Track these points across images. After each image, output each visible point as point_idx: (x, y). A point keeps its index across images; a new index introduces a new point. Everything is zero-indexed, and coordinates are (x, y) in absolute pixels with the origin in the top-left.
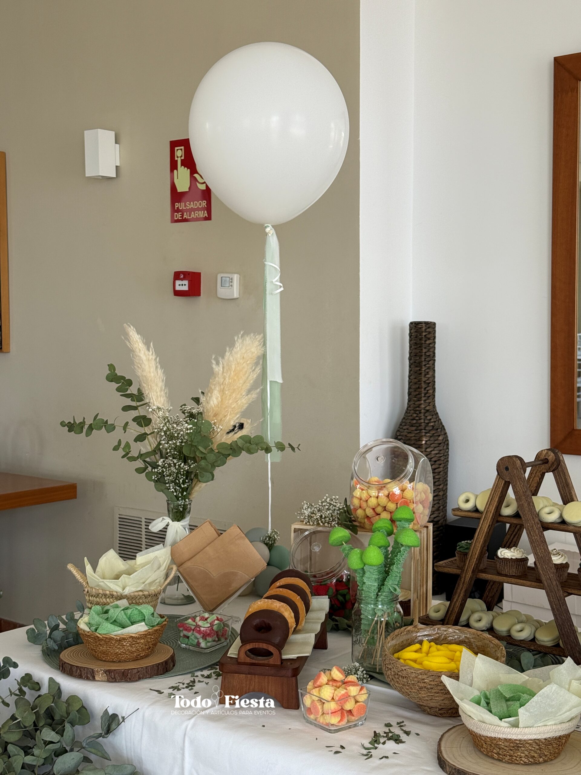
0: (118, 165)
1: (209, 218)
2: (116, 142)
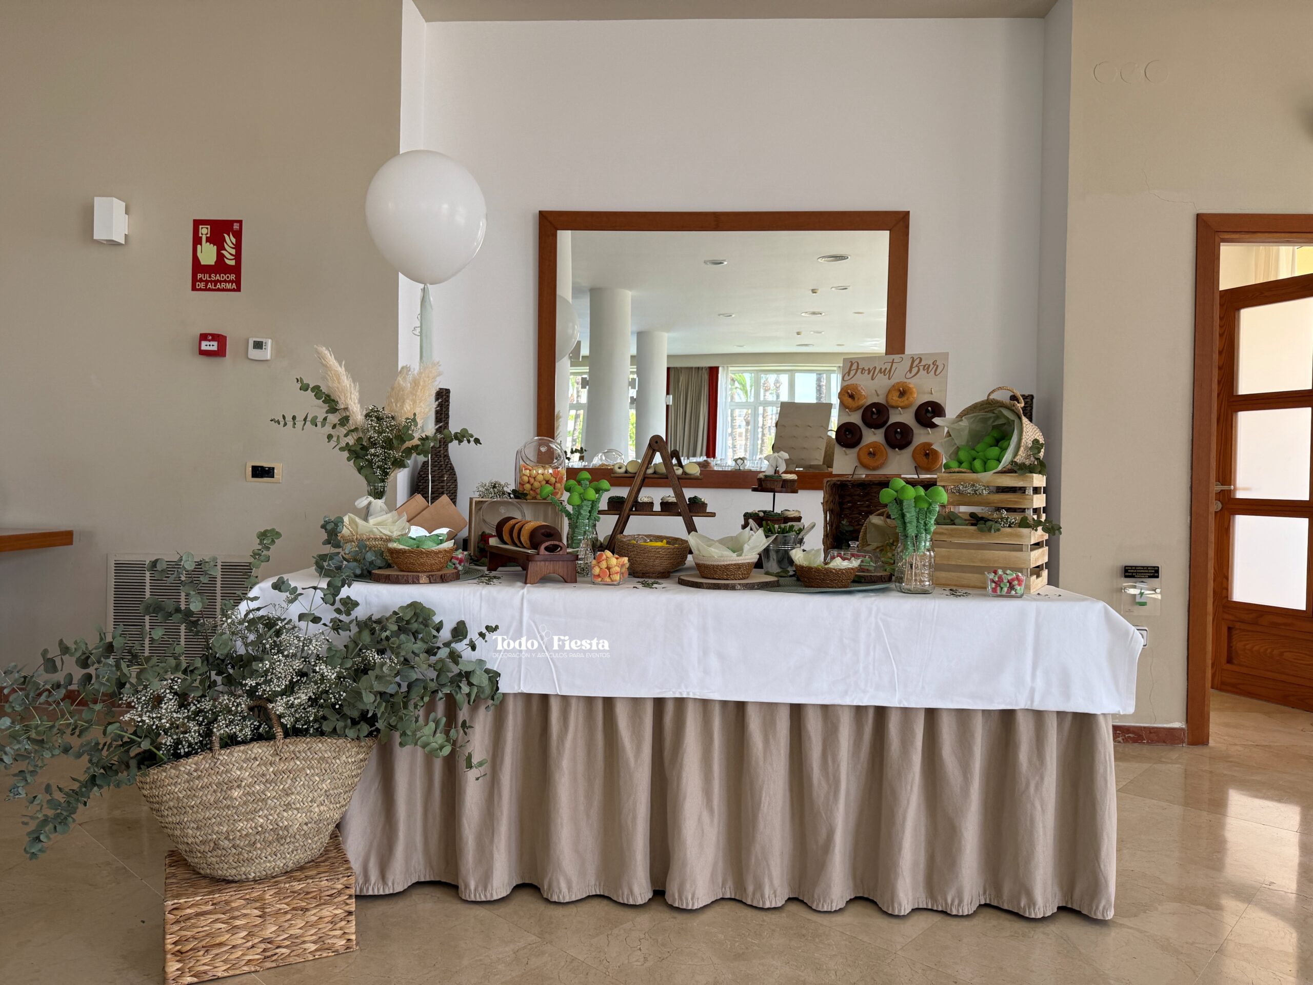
0: (127, 233)
1: (238, 289)
2: (127, 213)
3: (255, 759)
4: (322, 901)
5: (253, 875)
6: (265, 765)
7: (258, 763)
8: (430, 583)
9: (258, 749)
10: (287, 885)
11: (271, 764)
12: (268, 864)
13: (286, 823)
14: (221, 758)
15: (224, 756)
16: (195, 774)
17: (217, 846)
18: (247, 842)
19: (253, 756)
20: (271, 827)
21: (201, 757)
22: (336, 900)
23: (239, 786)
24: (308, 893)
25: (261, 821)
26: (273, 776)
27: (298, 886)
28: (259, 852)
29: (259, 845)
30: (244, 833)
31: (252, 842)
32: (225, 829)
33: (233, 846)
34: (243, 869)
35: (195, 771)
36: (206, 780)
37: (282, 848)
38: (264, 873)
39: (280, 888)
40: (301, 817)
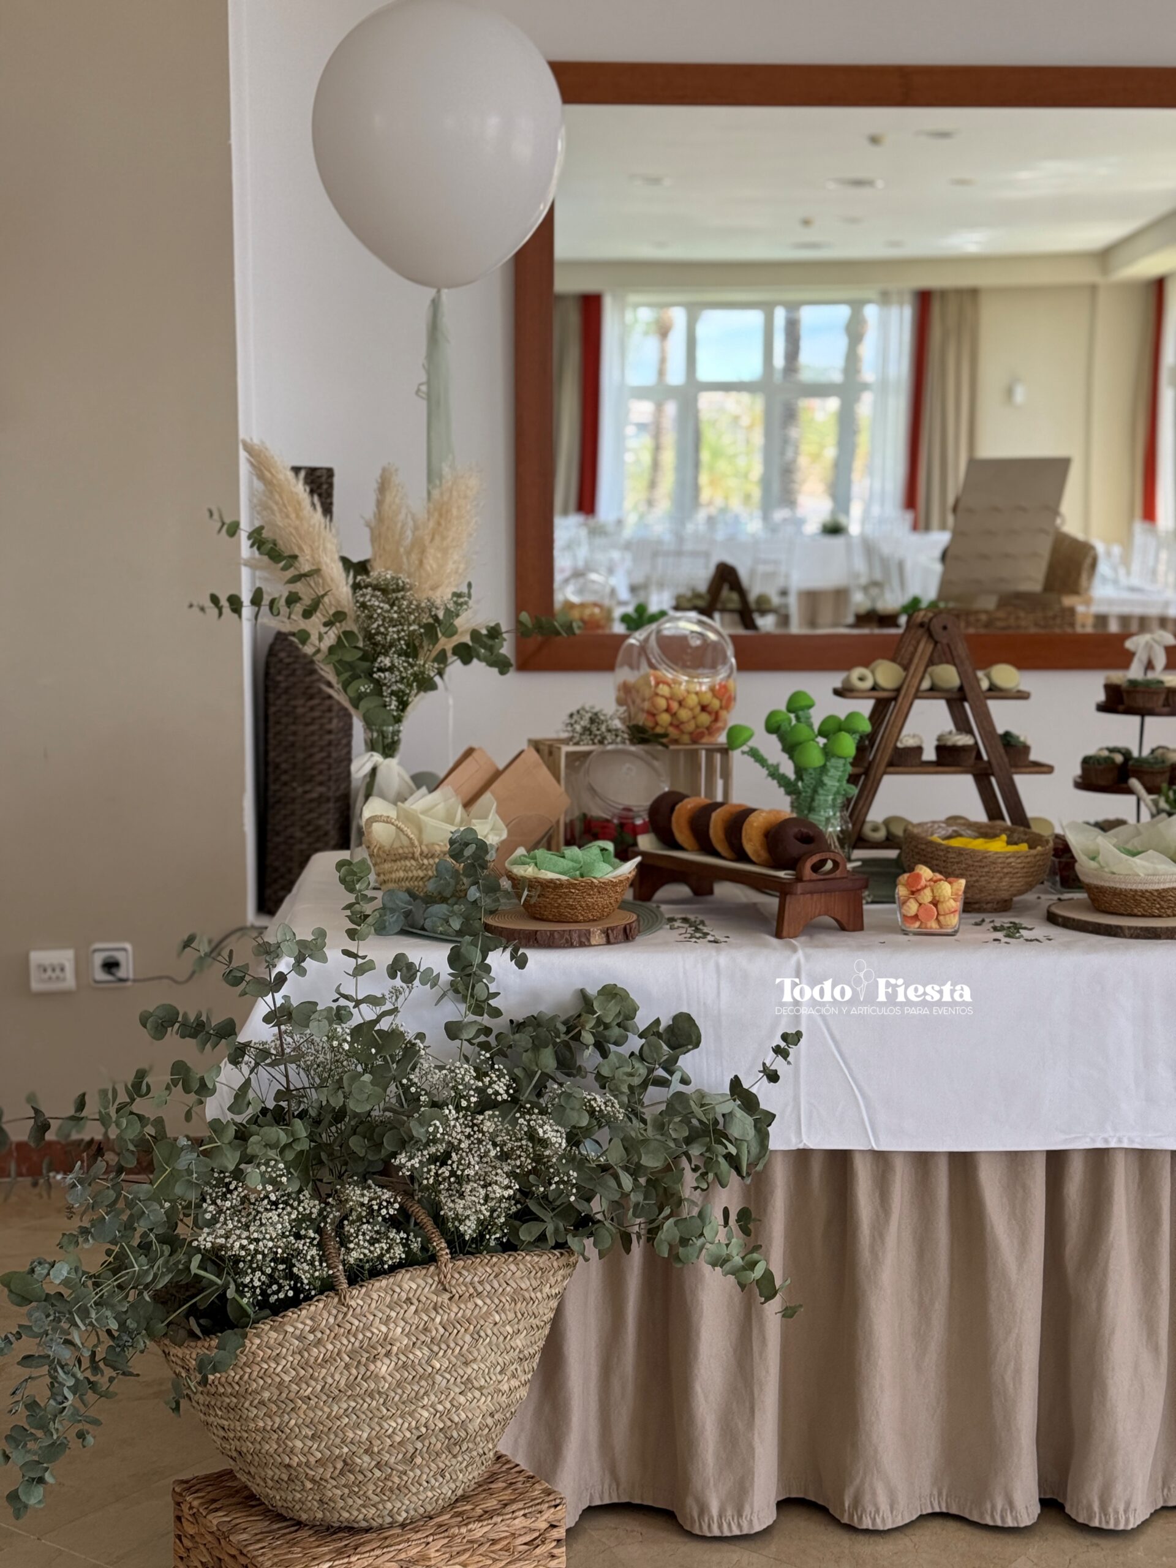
3: (408, 1301)
4: (516, 1555)
5: (404, 1515)
6: (426, 1311)
7: (413, 1308)
8: (608, 942)
9: (410, 1282)
10: (464, 1530)
11: (435, 1309)
12: (430, 1494)
13: (463, 1416)
14: (353, 1303)
15: (357, 1297)
16: (311, 1337)
17: (348, 1466)
18: (400, 1456)
19: (404, 1296)
20: (441, 1425)
21: (321, 1305)
22: (538, 1551)
23: (388, 1354)
24: (494, 1542)
25: (426, 1414)
26: (442, 1331)
27: (479, 1530)
28: (418, 1472)
29: (418, 1460)
30: (398, 1439)
31: (409, 1455)
32: (365, 1435)
33: (378, 1465)
34: (389, 1506)
35: (312, 1331)
36: (330, 1347)
37: (454, 1461)
38: (422, 1510)
39: (453, 1536)
40: (485, 1403)
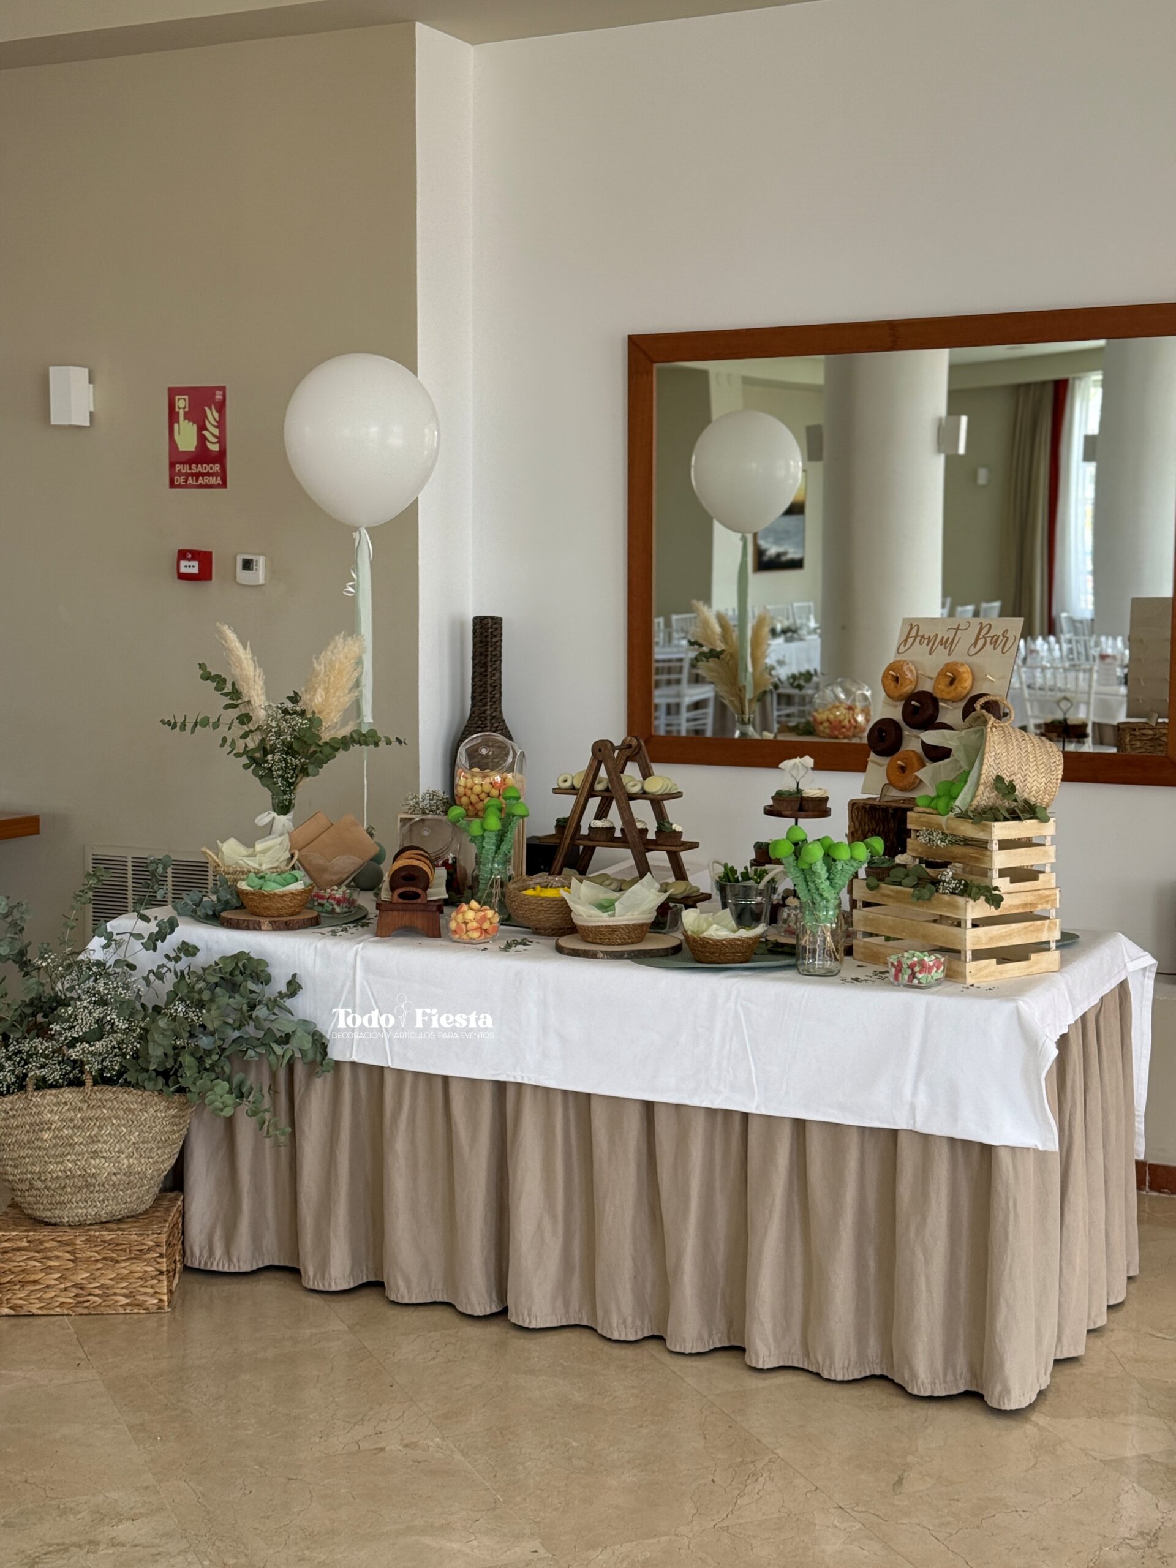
0: (92, 410)
1: (224, 484)
2: (90, 382)
3: (65, 1103)
4: (133, 1255)
5: (66, 1219)
6: (74, 1110)
7: (67, 1107)
9: (68, 1095)
10: (97, 1234)
11: (79, 1110)
12: (80, 1211)
13: (94, 1171)
14: (34, 1099)
15: (37, 1097)
16: (11, 1113)
17: (32, 1186)
18: (58, 1185)
19: (63, 1100)
20: (79, 1173)
21: (17, 1097)
22: (146, 1257)
23: (50, 1129)
24: (118, 1245)
25: (70, 1165)
26: (81, 1122)
27: (108, 1236)
28: (70, 1197)
29: (69, 1190)
30: (55, 1175)
31: (62, 1185)
32: (37, 1170)
33: (46, 1187)
34: (57, 1212)
35: (11, 1110)
36: (20, 1119)
37: (92, 1195)
38: (76, 1219)
39: (90, 1235)
40: (109, 1167)
